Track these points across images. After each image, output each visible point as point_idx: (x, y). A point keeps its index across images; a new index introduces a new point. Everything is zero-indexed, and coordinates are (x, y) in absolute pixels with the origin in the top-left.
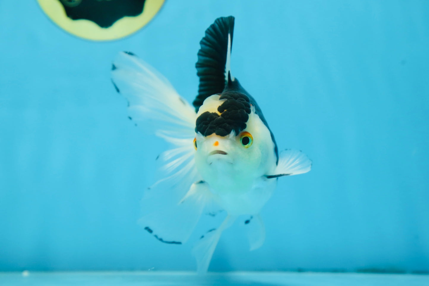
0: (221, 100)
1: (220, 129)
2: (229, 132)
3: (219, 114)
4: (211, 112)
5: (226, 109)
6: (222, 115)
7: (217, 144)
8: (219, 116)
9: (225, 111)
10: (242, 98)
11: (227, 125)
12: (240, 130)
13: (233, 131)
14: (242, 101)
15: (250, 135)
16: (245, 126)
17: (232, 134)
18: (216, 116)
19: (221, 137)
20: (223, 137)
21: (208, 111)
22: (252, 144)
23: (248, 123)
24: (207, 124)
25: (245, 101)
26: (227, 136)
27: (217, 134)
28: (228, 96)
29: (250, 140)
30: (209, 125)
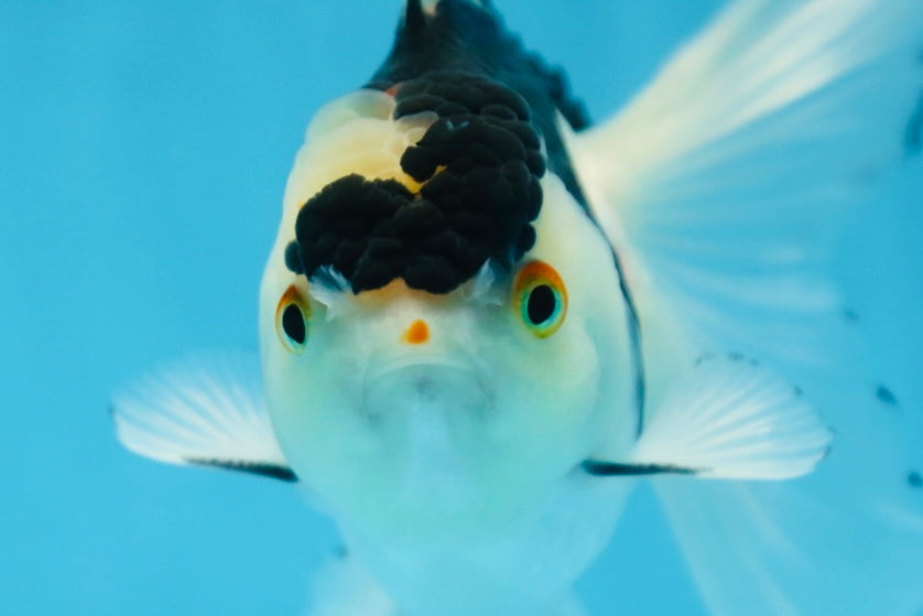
0: (402, 119)
1: (422, 258)
2: (468, 271)
3: (412, 185)
4: (370, 177)
5: (443, 165)
6: (423, 191)
7: (418, 334)
8: (409, 196)
9: (441, 173)
10: (498, 107)
11: (458, 240)
12: (512, 261)
13: (491, 267)
14: (502, 121)
15: (556, 278)
16: (528, 238)
17: (488, 281)
18: (398, 196)
19: (432, 295)
20: (439, 296)
21: (358, 172)
23: (539, 223)
25: (517, 119)
26: (461, 289)
27: (415, 284)
29: (557, 301)
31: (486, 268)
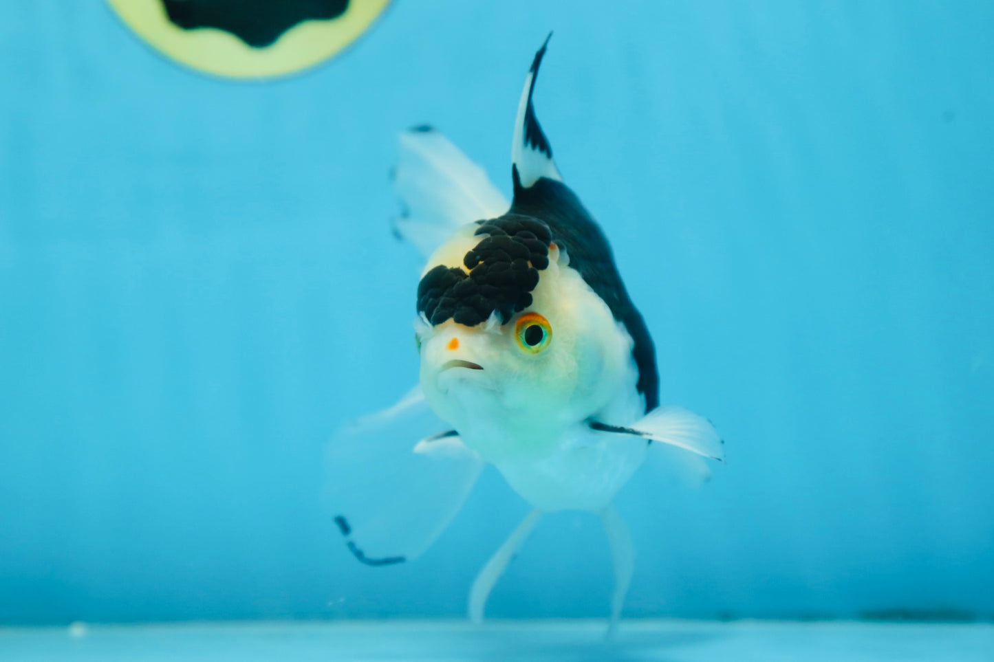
0: (477, 236)
1: (463, 307)
2: (484, 317)
3: (467, 271)
4: (449, 267)
5: (482, 260)
6: (472, 274)
7: (454, 345)
8: (465, 276)
9: (481, 265)
10: (524, 232)
11: (482, 299)
12: (513, 311)
13: (496, 314)
14: (525, 240)
15: (545, 322)
16: (528, 300)
17: (493, 321)
18: (459, 276)
19: (466, 327)
20: (470, 328)
21: (444, 264)
22: (550, 341)
23: (537, 294)
24: (437, 296)
25: (536, 239)
26: (481, 324)
27: (458, 321)
28: (496, 227)
29: (544, 334)
30: (442, 299)
31: (493, 314)
